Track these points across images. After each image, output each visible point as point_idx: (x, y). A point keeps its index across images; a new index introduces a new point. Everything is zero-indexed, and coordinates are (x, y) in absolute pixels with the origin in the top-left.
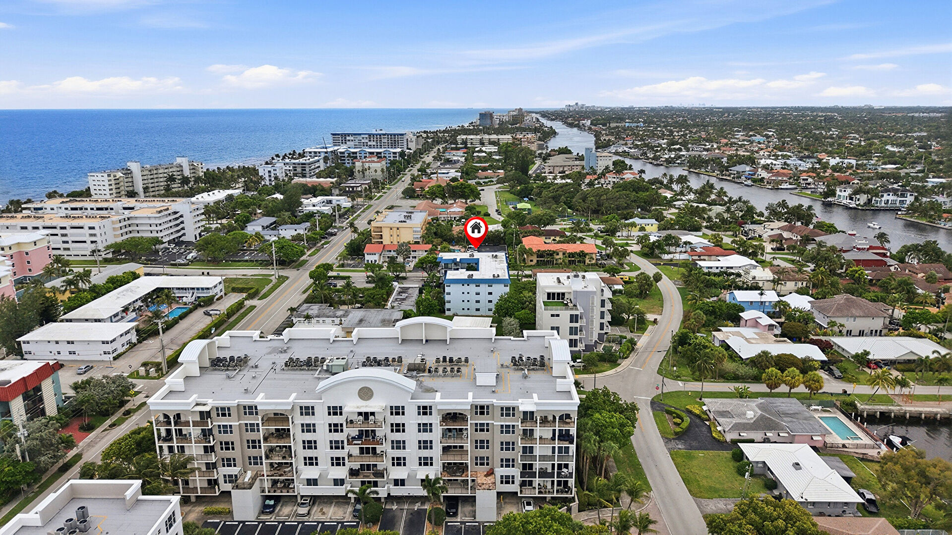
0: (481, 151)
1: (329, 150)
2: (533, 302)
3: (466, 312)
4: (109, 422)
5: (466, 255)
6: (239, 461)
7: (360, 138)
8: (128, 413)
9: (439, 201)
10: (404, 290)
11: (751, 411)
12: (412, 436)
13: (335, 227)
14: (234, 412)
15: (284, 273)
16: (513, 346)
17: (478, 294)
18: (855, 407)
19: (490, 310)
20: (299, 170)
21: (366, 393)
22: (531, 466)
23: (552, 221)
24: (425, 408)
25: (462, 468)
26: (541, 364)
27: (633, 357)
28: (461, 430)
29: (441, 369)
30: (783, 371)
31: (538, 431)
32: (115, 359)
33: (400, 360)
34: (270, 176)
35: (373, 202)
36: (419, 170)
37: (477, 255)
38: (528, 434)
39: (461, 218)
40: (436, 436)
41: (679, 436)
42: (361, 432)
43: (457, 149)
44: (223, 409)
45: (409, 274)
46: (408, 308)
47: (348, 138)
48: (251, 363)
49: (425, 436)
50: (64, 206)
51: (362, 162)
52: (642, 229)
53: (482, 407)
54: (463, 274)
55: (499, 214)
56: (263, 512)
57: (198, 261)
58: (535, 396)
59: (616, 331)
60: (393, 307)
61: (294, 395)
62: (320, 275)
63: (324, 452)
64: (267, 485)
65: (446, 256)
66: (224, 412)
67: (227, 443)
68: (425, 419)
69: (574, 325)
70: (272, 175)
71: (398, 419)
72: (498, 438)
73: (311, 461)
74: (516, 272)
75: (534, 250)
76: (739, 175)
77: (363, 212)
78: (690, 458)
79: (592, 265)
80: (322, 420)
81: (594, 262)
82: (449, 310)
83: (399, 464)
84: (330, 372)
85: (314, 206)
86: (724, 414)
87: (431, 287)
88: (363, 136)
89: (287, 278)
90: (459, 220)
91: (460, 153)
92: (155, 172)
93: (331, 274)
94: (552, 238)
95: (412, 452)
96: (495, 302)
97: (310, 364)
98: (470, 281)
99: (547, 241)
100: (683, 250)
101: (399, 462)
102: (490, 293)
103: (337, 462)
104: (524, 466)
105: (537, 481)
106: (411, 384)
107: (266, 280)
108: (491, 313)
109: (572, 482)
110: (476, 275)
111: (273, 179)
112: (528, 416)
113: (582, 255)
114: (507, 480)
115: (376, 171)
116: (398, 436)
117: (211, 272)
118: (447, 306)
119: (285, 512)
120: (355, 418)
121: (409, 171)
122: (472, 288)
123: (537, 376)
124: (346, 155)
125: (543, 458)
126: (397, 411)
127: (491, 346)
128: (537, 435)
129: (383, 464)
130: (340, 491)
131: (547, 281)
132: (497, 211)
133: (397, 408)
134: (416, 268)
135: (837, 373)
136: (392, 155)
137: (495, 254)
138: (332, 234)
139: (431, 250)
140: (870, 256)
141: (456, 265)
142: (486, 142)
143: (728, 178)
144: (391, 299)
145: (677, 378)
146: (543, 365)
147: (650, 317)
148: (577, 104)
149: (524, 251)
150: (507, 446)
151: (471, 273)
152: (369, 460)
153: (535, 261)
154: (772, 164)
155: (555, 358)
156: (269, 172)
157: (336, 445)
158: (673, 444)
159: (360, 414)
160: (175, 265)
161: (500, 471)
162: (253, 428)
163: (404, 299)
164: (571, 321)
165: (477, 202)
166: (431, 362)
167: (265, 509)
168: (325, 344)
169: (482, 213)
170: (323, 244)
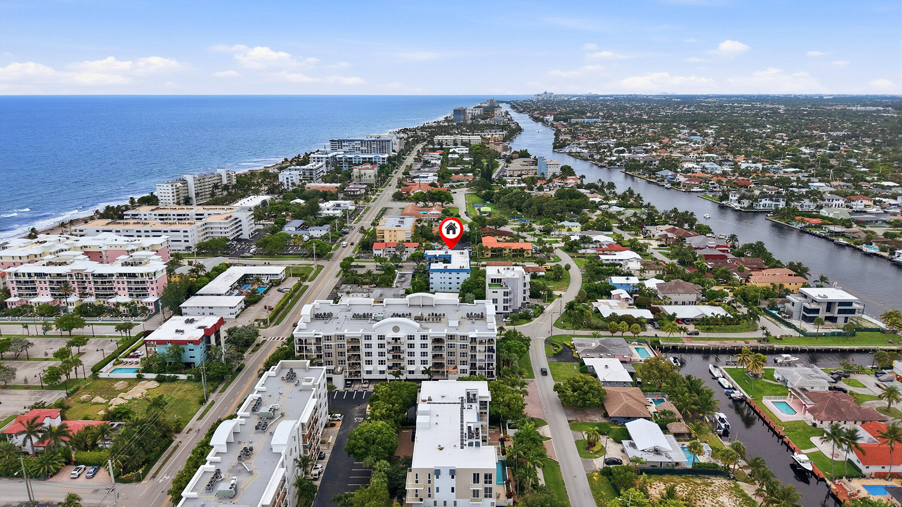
0: (454, 153)
1: (330, 155)
2: (484, 283)
3: (443, 290)
4: (250, 350)
5: (442, 252)
6: (334, 363)
7: (354, 144)
8: (258, 345)
9: (421, 204)
10: (403, 276)
11: (595, 343)
12: (418, 350)
13: (346, 227)
14: (333, 338)
15: (321, 263)
16: (468, 308)
17: (450, 278)
18: (659, 343)
19: (458, 288)
20: (307, 174)
21: (396, 329)
22: (475, 364)
23: (505, 223)
24: (424, 336)
25: (441, 365)
26: (481, 317)
27: (541, 316)
28: (441, 347)
29: (431, 319)
30: (618, 323)
31: (479, 347)
32: (237, 317)
33: (410, 314)
34: (288, 182)
35: (370, 204)
36: (404, 174)
37: (450, 252)
38: (473, 348)
39: (439, 219)
40: (429, 350)
41: (555, 356)
42: (393, 347)
43: (434, 150)
44: (328, 337)
45: (404, 264)
46: (408, 287)
47: (343, 144)
48: (334, 316)
49: (424, 350)
50: (153, 213)
51: (359, 169)
52: (569, 230)
53: (451, 336)
54: (440, 266)
55: (467, 215)
56: (346, 387)
57: (257, 254)
58: (477, 331)
59: (534, 302)
60: (397, 287)
61: (362, 330)
62: (346, 265)
63: (375, 358)
64: (348, 374)
65: (430, 253)
66: (328, 338)
67: (329, 354)
68: (424, 342)
69: (506, 297)
70: (290, 182)
71: (411, 342)
72: (459, 351)
73: (369, 362)
74: (476, 263)
75: (489, 248)
76: (663, 179)
77: (364, 213)
78: (558, 365)
79: (529, 257)
80: (375, 342)
81: (530, 255)
82: (432, 288)
83: (411, 364)
84: (376, 320)
85: (328, 210)
86: (580, 345)
87: (420, 273)
88: (356, 142)
89: (323, 267)
90: (437, 221)
91: (437, 154)
92: (202, 181)
93: (353, 264)
94: (504, 237)
95: (418, 358)
96: (461, 284)
97: (366, 317)
98: (445, 270)
99: (500, 239)
100: (594, 246)
101: (411, 362)
102: (458, 278)
103: (382, 363)
104: (472, 364)
105: (478, 372)
106: (417, 325)
107: (309, 268)
108: (458, 291)
109: (494, 372)
110: (450, 266)
111: (290, 185)
112: (473, 340)
113: (522, 250)
114: (463, 371)
115: (370, 176)
116: (411, 350)
117: (271, 262)
118: (431, 286)
119: (357, 387)
120: (391, 341)
121: (395, 173)
122: (447, 275)
123: (479, 323)
124: (343, 160)
125: (480, 360)
126: (411, 337)
127: (457, 308)
128: (477, 349)
129: (404, 363)
130: (382, 377)
131: (492, 272)
132: (465, 212)
133: (411, 336)
134: (408, 260)
135: (657, 326)
136: (381, 160)
137: (462, 251)
138: (346, 233)
139: (419, 247)
140: (717, 252)
141: (437, 259)
142: (459, 142)
143: (654, 181)
144: (395, 281)
145: (564, 328)
146: (482, 317)
147: (556, 293)
148: (546, 93)
149: (482, 248)
150: (463, 355)
151: (446, 265)
152: (397, 361)
153: (490, 255)
154: (693, 167)
155: (488, 313)
156: (287, 178)
157: (381, 354)
158: (551, 359)
159: (393, 339)
160: (244, 257)
161: (460, 367)
162: (341, 346)
163: (403, 282)
164: (504, 296)
165: (451, 205)
166: (426, 315)
167: (346, 385)
168: (369, 307)
169: (455, 214)
170: (341, 241)
